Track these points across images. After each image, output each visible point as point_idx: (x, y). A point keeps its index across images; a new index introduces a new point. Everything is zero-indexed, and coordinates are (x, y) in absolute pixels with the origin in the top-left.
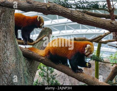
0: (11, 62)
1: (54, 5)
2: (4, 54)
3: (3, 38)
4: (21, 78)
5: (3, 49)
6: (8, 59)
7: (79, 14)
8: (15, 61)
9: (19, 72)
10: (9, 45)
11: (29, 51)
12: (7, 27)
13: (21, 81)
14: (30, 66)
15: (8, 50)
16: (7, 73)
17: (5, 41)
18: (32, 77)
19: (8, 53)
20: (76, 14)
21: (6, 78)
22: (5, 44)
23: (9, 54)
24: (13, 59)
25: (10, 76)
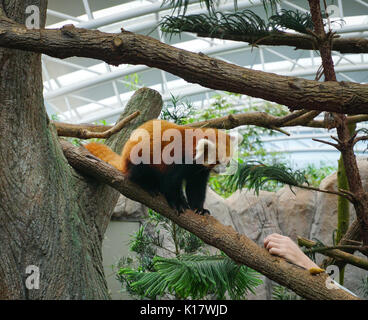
0: (32, 188)
1: (135, 40)
2: (12, 169)
3: (7, 127)
4: (60, 231)
5: (10, 156)
6: (22, 181)
7: (202, 62)
8: (42, 186)
9: (54, 215)
10: (25, 143)
11: (88, 156)
12: (19, 96)
13: (59, 239)
14: (90, 196)
15: (24, 156)
16: (20, 219)
17: (14, 134)
18: (97, 227)
19: (23, 166)
20: (195, 64)
21: (19, 231)
22: (15, 143)
23: (25, 168)
24: (37, 182)
25: (28, 226)
